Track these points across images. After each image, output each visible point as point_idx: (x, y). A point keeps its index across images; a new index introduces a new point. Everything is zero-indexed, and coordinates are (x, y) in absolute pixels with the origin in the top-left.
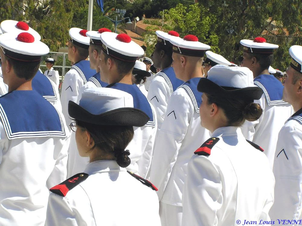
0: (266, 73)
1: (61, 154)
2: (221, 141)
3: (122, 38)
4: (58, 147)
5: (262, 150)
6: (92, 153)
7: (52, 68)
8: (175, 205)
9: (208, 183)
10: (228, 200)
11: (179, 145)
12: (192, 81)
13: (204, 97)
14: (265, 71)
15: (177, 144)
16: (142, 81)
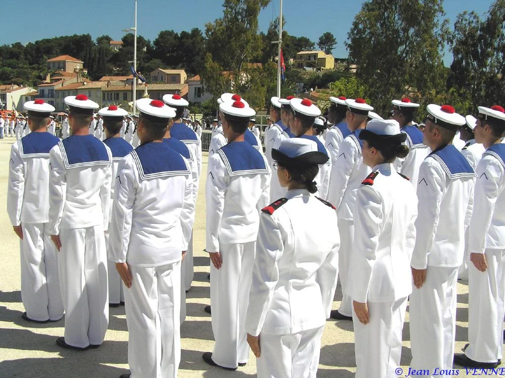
0: (409, 124)
1: (266, 185)
2: (380, 174)
3: (305, 103)
4: (264, 180)
5: (408, 179)
6: (289, 184)
7: (254, 126)
8: (347, 219)
9: (372, 203)
10: (387, 216)
11: (348, 177)
12: (356, 132)
13: (366, 143)
14: (410, 123)
15: (346, 176)
16: (321, 132)
